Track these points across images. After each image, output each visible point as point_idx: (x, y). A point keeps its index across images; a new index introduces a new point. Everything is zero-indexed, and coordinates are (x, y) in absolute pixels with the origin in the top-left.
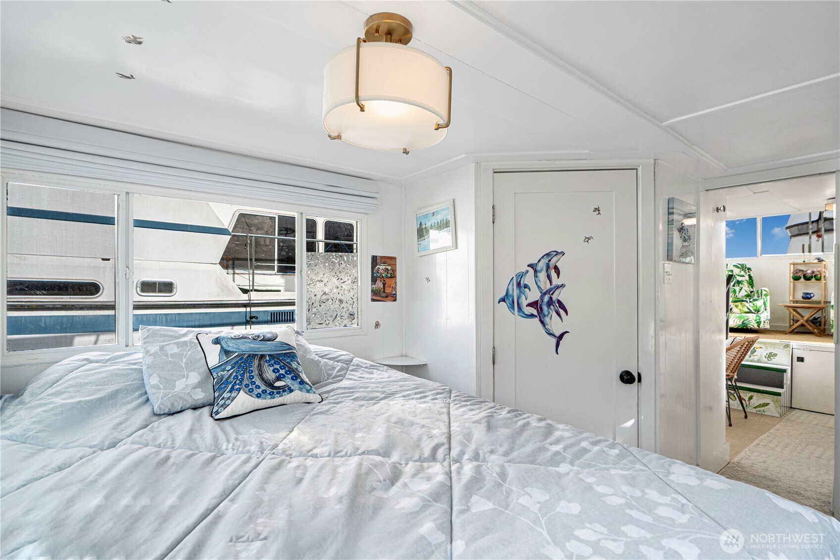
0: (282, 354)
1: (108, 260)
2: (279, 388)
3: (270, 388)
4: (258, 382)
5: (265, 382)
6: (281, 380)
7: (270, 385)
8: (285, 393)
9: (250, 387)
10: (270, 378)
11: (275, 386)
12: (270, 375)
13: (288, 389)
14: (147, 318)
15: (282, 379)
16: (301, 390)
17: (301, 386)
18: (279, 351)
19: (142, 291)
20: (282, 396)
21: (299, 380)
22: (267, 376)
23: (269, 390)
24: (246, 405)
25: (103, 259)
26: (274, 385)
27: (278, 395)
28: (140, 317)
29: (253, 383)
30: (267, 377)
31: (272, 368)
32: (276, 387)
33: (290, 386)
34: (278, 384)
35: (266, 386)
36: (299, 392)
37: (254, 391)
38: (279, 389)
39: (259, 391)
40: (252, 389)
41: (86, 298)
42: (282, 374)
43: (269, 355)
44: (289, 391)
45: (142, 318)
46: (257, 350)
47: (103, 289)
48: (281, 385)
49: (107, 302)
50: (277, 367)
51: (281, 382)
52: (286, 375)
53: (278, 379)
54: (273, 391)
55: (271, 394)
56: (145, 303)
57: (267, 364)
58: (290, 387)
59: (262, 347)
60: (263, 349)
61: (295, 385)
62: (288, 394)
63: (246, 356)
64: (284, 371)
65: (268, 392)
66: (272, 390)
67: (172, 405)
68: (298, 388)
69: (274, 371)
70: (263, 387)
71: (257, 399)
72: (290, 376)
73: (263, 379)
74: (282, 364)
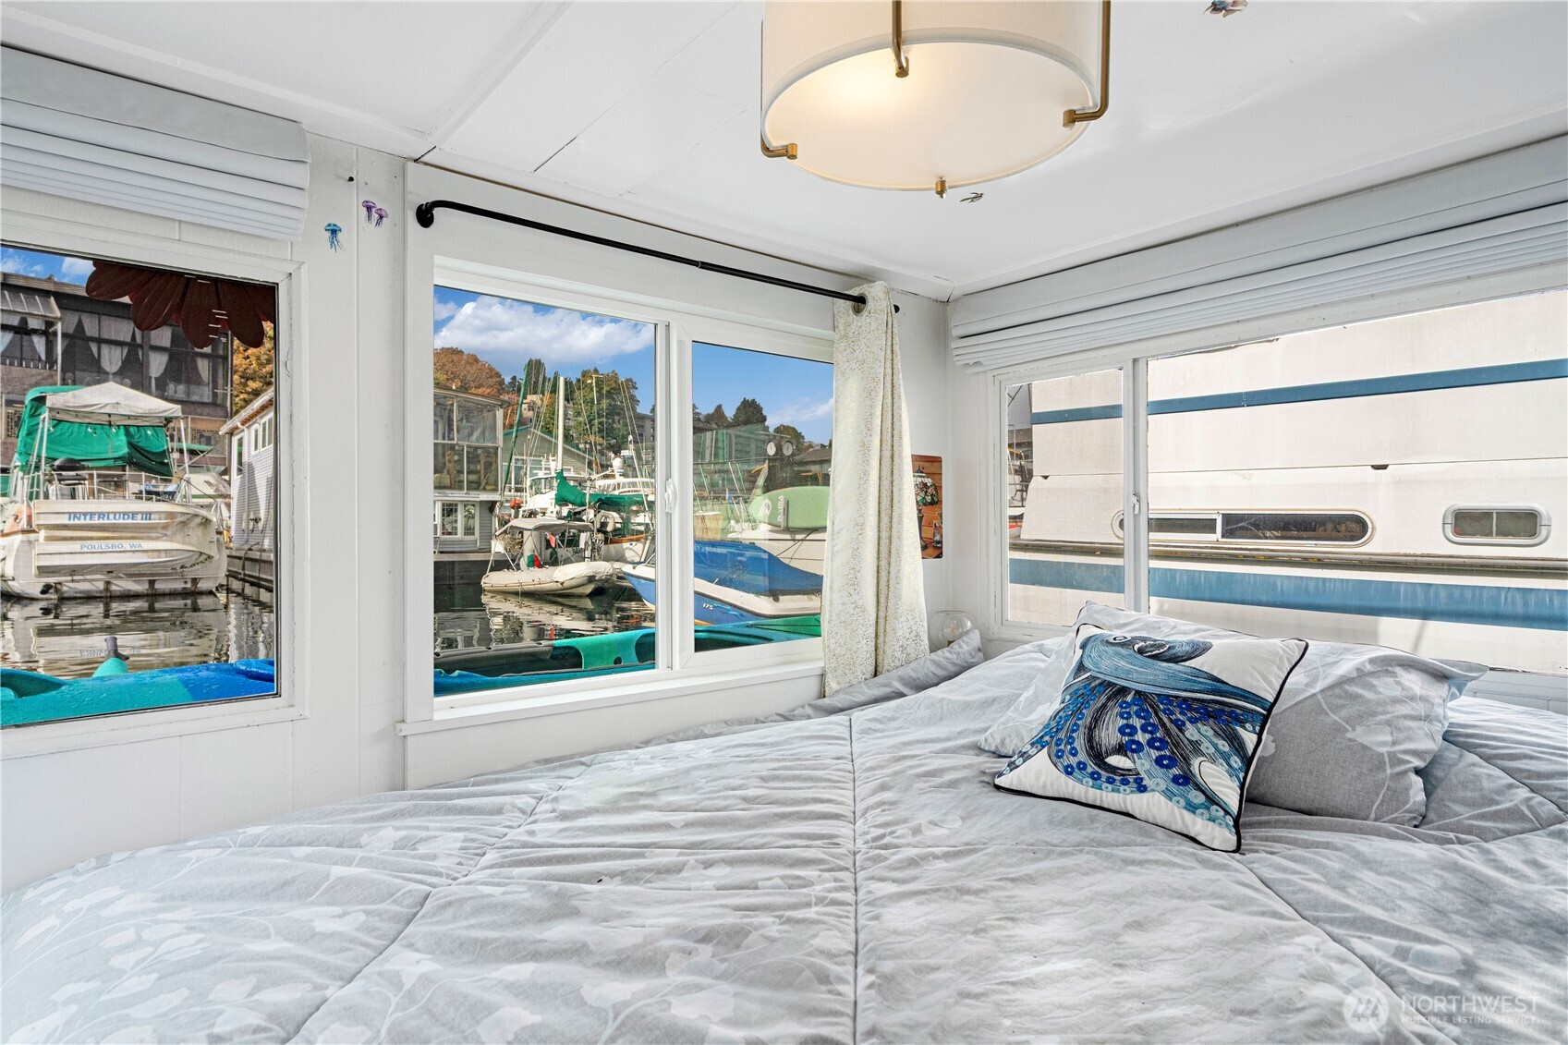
0: (1176, 697)
1: (1384, 467)
2: (1113, 769)
3: (1095, 764)
4: (1080, 743)
5: (1092, 747)
6: (1126, 755)
7: (1098, 756)
8: (1126, 787)
9: (1062, 747)
10: (1104, 741)
11: (1106, 763)
12: (1109, 734)
13: (1136, 781)
14: (1473, 596)
15: (1129, 754)
16: (1169, 795)
17: (1174, 788)
18: (1173, 689)
19: (1458, 532)
20: (1118, 791)
21: (1176, 771)
22: (1103, 735)
23: (1091, 767)
24: (1043, 779)
25: (1375, 467)
26: (1107, 760)
27: (1110, 787)
28: (1457, 593)
29: (1070, 740)
30: (1099, 738)
31: (1121, 722)
32: (1109, 766)
33: (1143, 775)
34: (1115, 760)
35: (1089, 755)
36: (1163, 799)
37: (1065, 757)
38: (1114, 773)
39: (1073, 761)
40: (1063, 751)
41: (1342, 546)
42: (1138, 743)
43: (1138, 692)
44: (1135, 785)
45: (1462, 594)
46: (1122, 676)
47: (1373, 528)
48: (1121, 765)
49: (1380, 555)
50: (1137, 722)
51: (1124, 759)
52: (1146, 748)
53: (1121, 750)
54: (1100, 771)
55: (1095, 776)
56: (1463, 560)
57: (1117, 710)
58: (1142, 779)
59: (1137, 672)
60: (1135, 676)
61: (1158, 780)
62: (1132, 792)
63: (1097, 682)
64: (1148, 736)
65: (1089, 770)
66: (1097, 769)
67: (1003, 741)
68: (1163, 786)
69: (1122, 731)
70: (1082, 756)
71: (1064, 776)
72: (1155, 754)
73: (1090, 739)
74: (1154, 720)
